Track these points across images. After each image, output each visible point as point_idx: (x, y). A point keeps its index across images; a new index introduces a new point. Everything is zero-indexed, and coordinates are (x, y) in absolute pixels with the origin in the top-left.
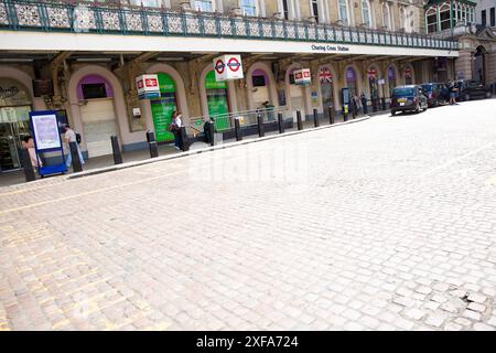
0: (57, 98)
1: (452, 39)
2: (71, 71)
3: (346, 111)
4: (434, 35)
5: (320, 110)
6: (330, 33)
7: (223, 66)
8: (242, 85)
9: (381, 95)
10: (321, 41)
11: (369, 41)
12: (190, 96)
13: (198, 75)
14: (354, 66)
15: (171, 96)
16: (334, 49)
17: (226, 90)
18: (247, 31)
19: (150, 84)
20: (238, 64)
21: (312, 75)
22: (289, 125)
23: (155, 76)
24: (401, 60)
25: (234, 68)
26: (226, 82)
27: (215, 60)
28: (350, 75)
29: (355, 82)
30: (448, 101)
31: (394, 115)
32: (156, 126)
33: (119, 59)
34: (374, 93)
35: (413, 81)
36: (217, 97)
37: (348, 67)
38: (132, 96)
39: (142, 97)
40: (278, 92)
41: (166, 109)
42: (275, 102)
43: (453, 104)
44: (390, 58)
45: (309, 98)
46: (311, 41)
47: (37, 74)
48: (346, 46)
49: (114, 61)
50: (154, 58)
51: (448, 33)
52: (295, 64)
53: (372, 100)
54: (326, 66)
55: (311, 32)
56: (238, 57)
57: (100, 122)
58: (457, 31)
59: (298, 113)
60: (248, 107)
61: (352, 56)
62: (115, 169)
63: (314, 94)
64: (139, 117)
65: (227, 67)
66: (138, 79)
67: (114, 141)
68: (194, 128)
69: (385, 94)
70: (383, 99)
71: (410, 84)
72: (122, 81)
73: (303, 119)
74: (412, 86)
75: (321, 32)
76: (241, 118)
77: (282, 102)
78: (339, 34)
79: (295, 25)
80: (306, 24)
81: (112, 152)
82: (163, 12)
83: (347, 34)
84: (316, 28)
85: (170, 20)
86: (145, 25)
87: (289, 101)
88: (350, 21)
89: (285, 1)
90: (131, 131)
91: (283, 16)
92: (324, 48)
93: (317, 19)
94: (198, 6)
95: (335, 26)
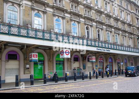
3: (108, 74)
6: (104, 45)
7: (63, 53)
8: (70, 60)
9: (122, 69)
10: (100, 47)
11: (118, 49)
12: (49, 62)
13: (53, 55)
14: (112, 57)
15: (42, 62)
17: (63, 62)
19: (35, 57)
20: (69, 53)
21: (96, 59)
22: (86, 77)
23: (37, 54)
24: (129, 57)
25: (67, 54)
26: (64, 59)
28: (110, 60)
29: (112, 63)
31: (126, 76)
32: (34, 73)
33: (24, 46)
34: (119, 67)
35: (134, 64)
36: (60, 64)
37: (110, 57)
38: (27, 60)
39: (31, 61)
40: (83, 64)
41: (39, 67)
42: (82, 68)
44: (125, 55)
46: (97, 47)
48: (109, 50)
49: (22, 46)
50: (37, 47)
52: (90, 55)
53: (118, 70)
54: (102, 56)
55: (97, 43)
56: (69, 50)
57: (12, 69)
59: (90, 73)
60: (71, 69)
61: (111, 53)
62: (15, 89)
63: (96, 66)
64: (28, 68)
65: (65, 54)
66: (30, 54)
67: (17, 77)
68: (50, 75)
69: (123, 68)
70: (122, 70)
72: (24, 54)
74: (133, 66)
75: (100, 44)
76: (68, 73)
77: (84, 68)
78: (107, 45)
79: (91, 41)
80: (95, 41)
81: (15, 81)
82: (43, 31)
83: (110, 46)
84: (99, 42)
85: (46, 35)
86: (36, 35)
87: (87, 68)
88: (111, 41)
89: (88, 32)
90: (24, 74)
91: (87, 37)
92: (101, 50)
93: (99, 39)
94: (56, 30)
95: (105, 42)
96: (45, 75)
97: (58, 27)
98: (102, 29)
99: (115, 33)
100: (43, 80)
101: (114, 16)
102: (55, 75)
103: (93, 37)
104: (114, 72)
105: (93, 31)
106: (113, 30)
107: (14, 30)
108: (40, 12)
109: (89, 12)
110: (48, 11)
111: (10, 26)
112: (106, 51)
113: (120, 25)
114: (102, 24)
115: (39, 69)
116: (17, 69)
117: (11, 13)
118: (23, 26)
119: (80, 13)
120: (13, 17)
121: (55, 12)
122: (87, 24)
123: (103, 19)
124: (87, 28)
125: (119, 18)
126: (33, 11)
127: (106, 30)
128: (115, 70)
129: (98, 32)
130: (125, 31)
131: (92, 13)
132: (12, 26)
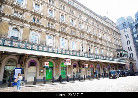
0: (23, 65)
2: (28, 59)
3: (97, 76)
4: (119, 58)
5: (90, 75)
6: (93, 56)
7: (66, 62)
8: (70, 67)
9: (106, 73)
10: (91, 58)
11: (103, 59)
12: (57, 68)
13: (59, 63)
14: (99, 64)
15: (52, 68)
17: (66, 68)
18: (73, 54)
19: (47, 64)
21: (88, 66)
22: (82, 79)
23: (49, 62)
24: (111, 64)
25: (69, 62)
26: (66, 66)
27: (64, 60)
28: (98, 67)
29: (100, 68)
30: (124, 75)
31: (110, 78)
32: (46, 75)
35: (115, 69)
36: (63, 69)
37: (97, 64)
38: (42, 67)
39: (44, 67)
40: (79, 70)
41: (50, 71)
43: (126, 76)
44: (108, 63)
45: (87, 72)
46: (89, 57)
47: (20, 59)
48: (97, 59)
49: (39, 58)
50: (49, 58)
51: (122, 58)
52: (84, 63)
53: (104, 74)
54: (93, 64)
55: (88, 55)
56: (70, 60)
57: (32, 72)
58: (124, 58)
59: (84, 76)
60: (71, 73)
61: (99, 62)
62: (33, 86)
63: (89, 71)
64: (42, 72)
65: (67, 62)
66: (44, 63)
67: (35, 78)
68: (56, 77)
70: (107, 74)
71: (114, 70)
72: (40, 62)
73: (86, 77)
74: (115, 71)
75: (91, 55)
76: (69, 76)
77: (80, 72)
78: (95, 56)
80: (87, 53)
81: (33, 81)
82: (53, 48)
83: (97, 57)
86: (48, 50)
87: (82, 72)
88: (98, 53)
93: (90, 52)
94: (61, 47)
95: (94, 54)
96: (53, 77)
98: (92, 46)
99: (100, 48)
100: (52, 81)
101: (99, 37)
103: (86, 51)
104: (101, 75)
106: (99, 46)
109: (83, 35)
110: (56, 35)
111: (32, 44)
113: (103, 43)
114: (91, 42)
115: (49, 73)
116: (35, 72)
119: (77, 36)
121: (61, 35)
123: (92, 39)
125: (102, 38)
129: (89, 48)
130: (107, 47)
131: (85, 35)
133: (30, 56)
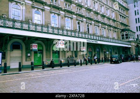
0: (3, 48)
1: (129, 42)
2: (10, 40)
3: (96, 61)
4: (123, 40)
6: (92, 37)
9: (107, 57)
10: (89, 39)
11: (104, 40)
12: (47, 52)
14: (99, 47)
15: (41, 51)
16: (93, 42)
18: (67, 34)
19: (35, 47)
22: (78, 64)
23: (37, 45)
24: (114, 47)
28: (98, 50)
29: (99, 52)
31: (111, 63)
32: (34, 60)
33: (26, 38)
34: (105, 56)
35: (117, 53)
37: (97, 47)
38: (28, 50)
39: (32, 50)
41: (39, 55)
42: (74, 56)
44: (110, 46)
46: (86, 39)
48: (97, 41)
49: (24, 38)
50: (37, 39)
51: (127, 40)
53: (105, 58)
54: (91, 46)
57: (16, 57)
59: (81, 60)
60: (65, 57)
61: (99, 44)
62: (18, 73)
63: (86, 55)
64: (29, 57)
66: (31, 45)
67: (20, 63)
68: (47, 62)
69: (109, 57)
70: (108, 58)
72: (26, 45)
73: (82, 62)
74: (117, 55)
76: (62, 60)
77: (76, 56)
78: (95, 37)
79: (82, 34)
80: (85, 33)
81: (18, 67)
82: (42, 26)
83: (97, 38)
84: (88, 35)
85: (44, 28)
86: (36, 29)
87: (78, 56)
88: (99, 34)
89: (79, 26)
90: (26, 61)
91: (78, 30)
92: (90, 41)
93: (88, 32)
94: (53, 25)
95: (94, 35)
96: (43, 62)
97: (54, 22)
98: (91, 24)
99: (102, 27)
100: (42, 67)
101: (101, 13)
102: (52, 62)
103: (83, 31)
104: (101, 59)
105: (84, 25)
106: (100, 24)
107: (18, 25)
108: (39, 10)
109: (80, 10)
110: (46, 9)
111: (14, 21)
112: (94, 42)
113: (106, 21)
114: (91, 19)
115: (38, 57)
116: (20, 57)
117: (15, 11)
118: (25, 21)
119: (72, 11)
120: (16, 14)
121: (51, 10)
122: (79, 20)
123: (92, 15)
124: (79, 23)
125: (105, 15)
126: (33, 9)
127: (95, 25)
128: (102, 58)
129: (88, 26)
130: (110, 26)
131: (83, 10)
132: (16, 22)
133: (11, 36)
